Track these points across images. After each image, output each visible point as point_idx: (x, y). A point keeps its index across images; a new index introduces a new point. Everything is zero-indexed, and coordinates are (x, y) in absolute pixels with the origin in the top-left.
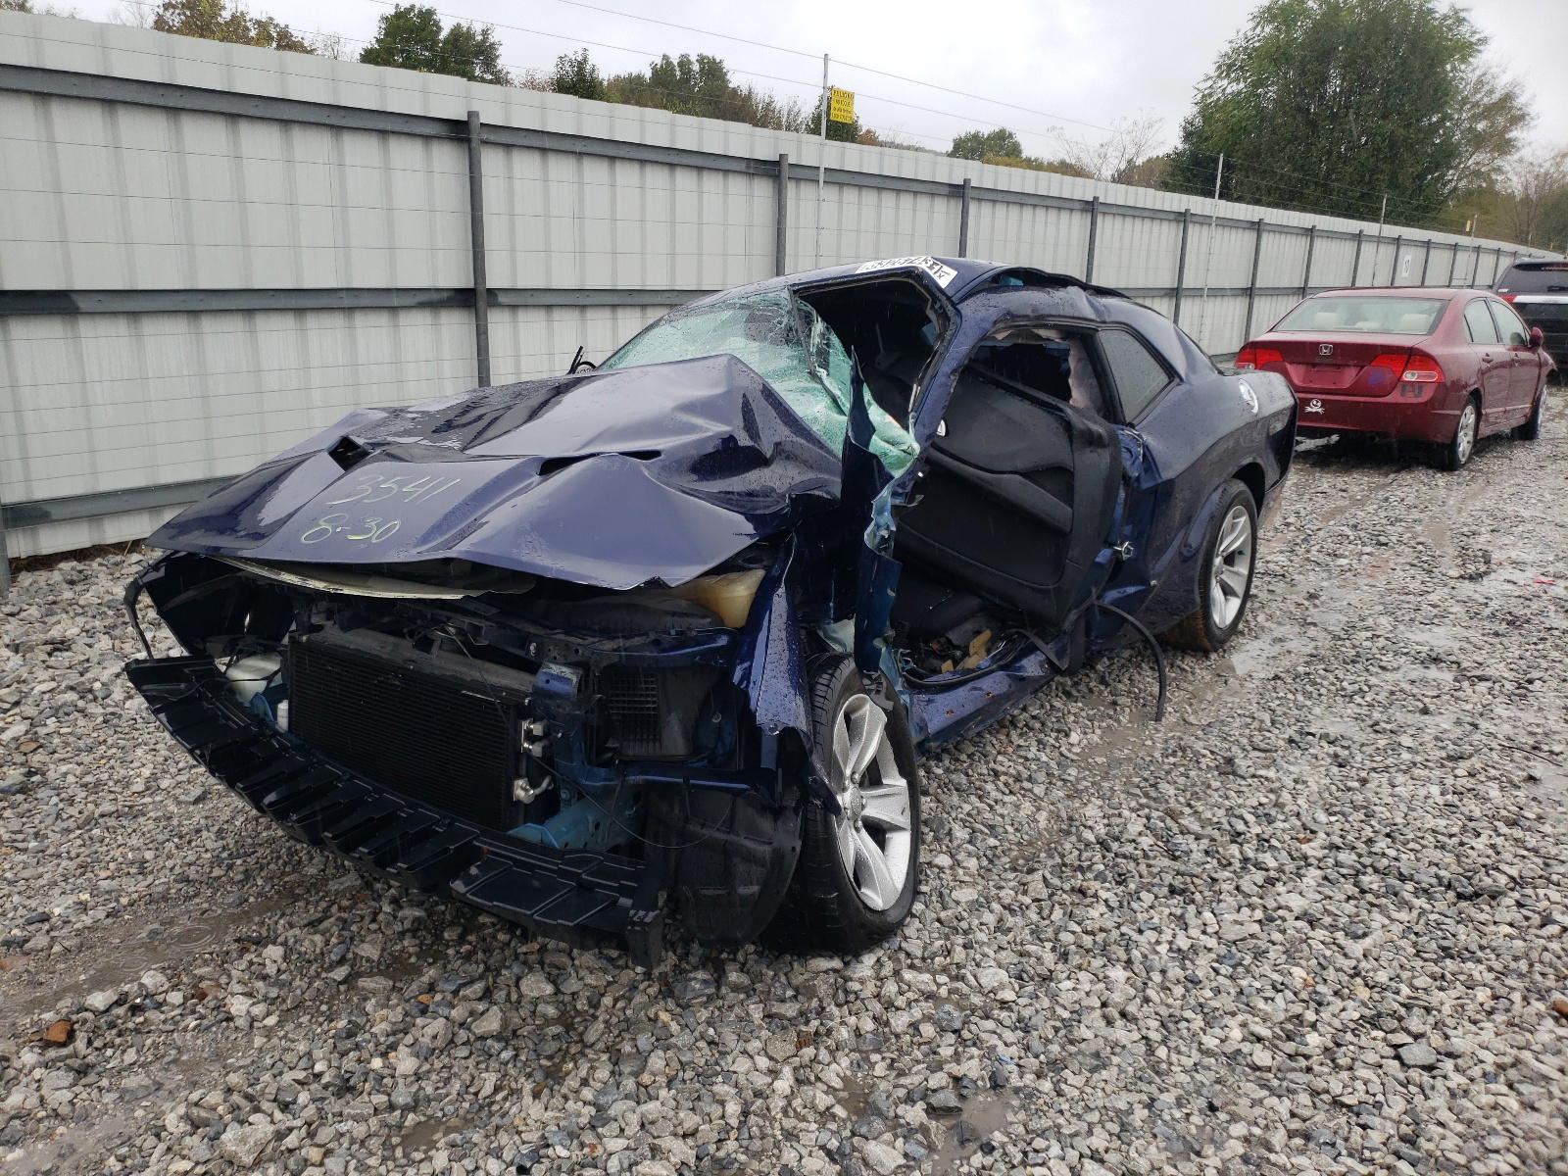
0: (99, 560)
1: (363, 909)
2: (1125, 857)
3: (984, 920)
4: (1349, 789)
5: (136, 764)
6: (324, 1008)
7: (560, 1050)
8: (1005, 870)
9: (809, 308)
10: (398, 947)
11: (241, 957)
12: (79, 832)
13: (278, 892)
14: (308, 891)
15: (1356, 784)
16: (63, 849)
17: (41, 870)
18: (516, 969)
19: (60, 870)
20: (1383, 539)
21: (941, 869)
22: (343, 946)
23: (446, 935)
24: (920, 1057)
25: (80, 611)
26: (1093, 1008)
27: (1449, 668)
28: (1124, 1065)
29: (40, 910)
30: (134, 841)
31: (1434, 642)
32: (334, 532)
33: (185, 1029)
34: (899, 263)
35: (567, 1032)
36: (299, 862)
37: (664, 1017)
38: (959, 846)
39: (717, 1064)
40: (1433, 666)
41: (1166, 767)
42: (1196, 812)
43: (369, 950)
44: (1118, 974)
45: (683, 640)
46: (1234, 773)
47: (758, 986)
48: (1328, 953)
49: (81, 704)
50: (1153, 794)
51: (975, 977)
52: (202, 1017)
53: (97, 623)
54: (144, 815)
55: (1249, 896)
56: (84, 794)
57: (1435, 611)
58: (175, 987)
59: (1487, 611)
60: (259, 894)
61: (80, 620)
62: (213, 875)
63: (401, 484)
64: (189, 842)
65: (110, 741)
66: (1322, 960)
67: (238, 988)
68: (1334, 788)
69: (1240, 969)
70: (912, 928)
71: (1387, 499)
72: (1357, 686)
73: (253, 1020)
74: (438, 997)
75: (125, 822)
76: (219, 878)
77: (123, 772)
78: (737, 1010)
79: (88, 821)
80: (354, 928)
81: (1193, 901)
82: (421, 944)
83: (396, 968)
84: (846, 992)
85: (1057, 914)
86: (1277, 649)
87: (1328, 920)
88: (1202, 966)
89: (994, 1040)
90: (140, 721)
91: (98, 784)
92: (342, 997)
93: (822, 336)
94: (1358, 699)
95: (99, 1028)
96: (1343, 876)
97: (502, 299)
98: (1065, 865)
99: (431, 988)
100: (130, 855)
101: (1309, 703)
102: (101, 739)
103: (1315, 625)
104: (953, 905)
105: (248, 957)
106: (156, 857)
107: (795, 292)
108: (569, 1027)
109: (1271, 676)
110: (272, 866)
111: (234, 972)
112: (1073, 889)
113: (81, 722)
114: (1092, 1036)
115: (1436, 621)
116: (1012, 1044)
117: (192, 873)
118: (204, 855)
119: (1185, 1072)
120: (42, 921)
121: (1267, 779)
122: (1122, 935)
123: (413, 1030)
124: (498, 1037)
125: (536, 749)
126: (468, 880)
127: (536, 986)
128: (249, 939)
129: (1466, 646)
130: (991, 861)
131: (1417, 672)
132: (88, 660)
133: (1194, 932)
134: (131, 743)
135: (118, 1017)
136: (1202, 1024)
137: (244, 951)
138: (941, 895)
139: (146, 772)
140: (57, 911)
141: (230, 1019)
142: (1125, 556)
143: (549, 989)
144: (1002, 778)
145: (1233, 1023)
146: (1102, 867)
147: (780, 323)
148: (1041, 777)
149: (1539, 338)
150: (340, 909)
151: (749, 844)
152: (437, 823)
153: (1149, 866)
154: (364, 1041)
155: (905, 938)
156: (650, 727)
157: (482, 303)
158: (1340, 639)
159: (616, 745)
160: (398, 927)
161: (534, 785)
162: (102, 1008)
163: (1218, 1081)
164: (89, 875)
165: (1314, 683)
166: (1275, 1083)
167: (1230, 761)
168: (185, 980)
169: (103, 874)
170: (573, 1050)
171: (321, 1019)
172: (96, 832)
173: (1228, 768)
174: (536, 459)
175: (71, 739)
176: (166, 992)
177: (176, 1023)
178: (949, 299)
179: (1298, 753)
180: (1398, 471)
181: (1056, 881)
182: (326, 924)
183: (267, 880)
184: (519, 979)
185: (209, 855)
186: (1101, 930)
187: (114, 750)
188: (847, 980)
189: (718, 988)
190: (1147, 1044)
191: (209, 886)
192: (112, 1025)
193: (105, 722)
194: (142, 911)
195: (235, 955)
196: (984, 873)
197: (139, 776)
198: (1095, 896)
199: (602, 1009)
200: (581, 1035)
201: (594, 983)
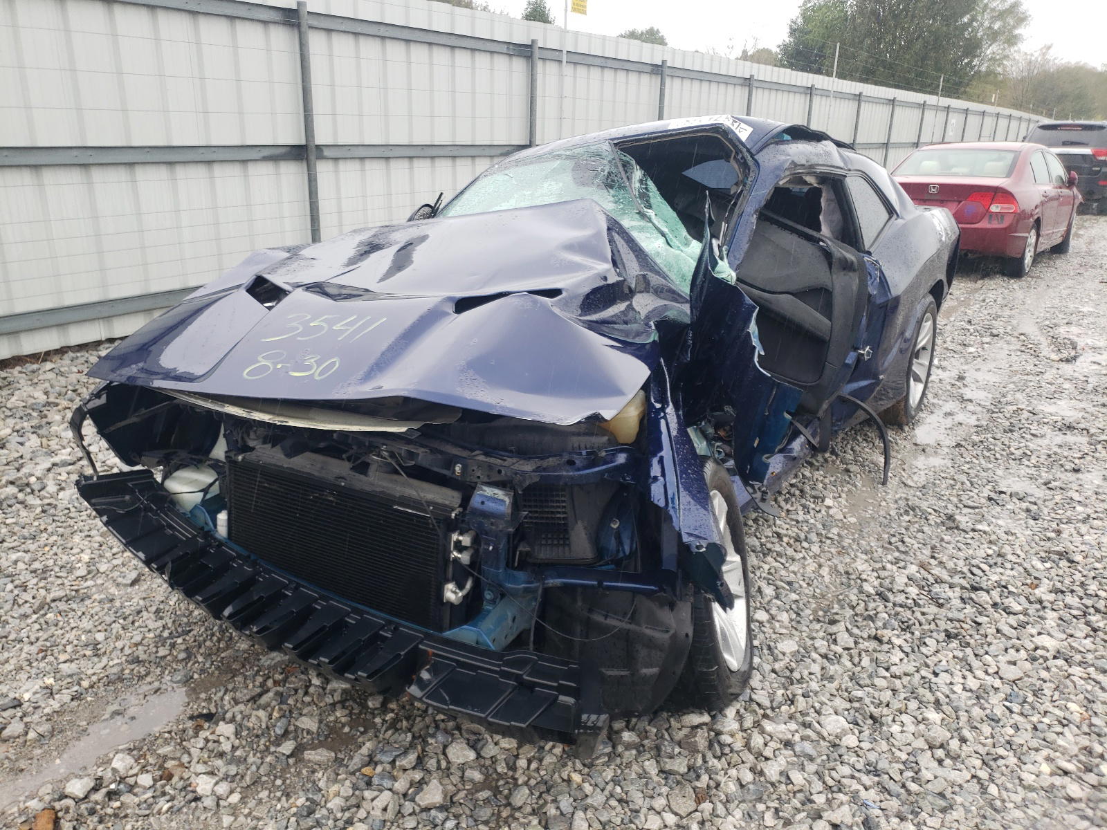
0: (18, 368)
1: (294, 682)
2: (901, 606)
3: (812, 671)
4: (1049, 539)
5: (74, 551)
6: (279, 782)
7: (493, 814)
8: (811, 622)
9: (628, 158)
10: (332, 718)
11: (196, 735)
12: (35, 617)
13: (218, 668)
14: (244, 666)
15: (1053, 535)
16: (23, 634)
17: (6, 655)
18: (440, 738)
19: (24, 655)
20: (995, 332)
21: (761, 623)
22: (284, 720)
23: (370, 704)
24: (799, 805)
25: (9, 413)
26: (923, 750)
27: (1082, 434)
28: (967, 804)
29: (12, 695)
30: (86, 624)
31: (1062, 413)
32: (275, 369)
33: (159, 813)
34: (705, 120)
35: (495, 796)
36: (231, 638)
37: (577, 778)
38: (769, 602)
39: (631, 822)
40: (1068, 432)
41: (904, 524)
42: (941, 562)
43: (308, 723)
44: (933, 716)
45: (593, 460)
46: (957, 528)
47: (646, 742)
48: (1089, 688)
49: (21, 496)
50: (903, 549)
51: (818, 723)
52: (173, 799)
53: (25, 424)
54: (89, 598)
55: (1011, 638)
56: (35, 581)
57: (1053, 388)
58: (143, 770)
59: (1090, 387)
60: (202, 671)
61: (11, 422)
62: (159, 655)
63: (331, 323)
64: (133, 623)
65: (50, 529)
66: (1088, 695)
67: (201, 768)
68: (1037, 538)
69: (1027, 706)
70: (755, 681)
71: (984, 301)
72: (1021, 451)
73: (219, 799)
74: (379, 769)
75: (74, 606)
76: (165, 657)
77: (65, 558)
78: (635, 767)
79: (41, 607)
80: (291, 701)
81: (968, 644)
82: (351, 714)
83: (332, 738)
84: (721, 745)
85: (866, 661)
86: (949, 422)
87: (1078, 657)
88: (996, 704)
89: (855, 786)
90: (73, 510)
91: (45, 570)
92: (292, 770)
93: (641, 181)
94: (1025, 461)
95: (81, 815)
96: (1074, 617)
97: (326, 153)
98: (856, 615)
99: (371, 761)
100: (83, 637)
101: (991, 466)
102: (42, 528)
103: (971, 401)
104: (781, 656)
105: (203, 734)
106: (106, 639)
107: (616, 145)
108: (496, 791)
109: (954, 444)
110: (208, 643)
111: (193, 750)
112: (869, 637)
113: (23, 513)
114: (932, 778)
115: (1056, 395)
116: (871, 787)
117: (140, 652)
118: (147, 635)
119: (1017, 807)
120: (14, 707)
121: (985, 532)
122: (923, 678)
123: (364, 804)
124: (442, 808)
125: (465, 558)
126: (422, 685)
127: (460, 753)
128: (201, 716)
129: (1086, 415)
130: (798, 614)
131: (1060, 439)
132: (21, 457)
133: (980, 673)
134: (68, 531)
135: (97, 803)
136: (1015, 760)
137: (198, 728)
138: (769, 648)
139: (86, 557)
140: (27, 696)
141: (197, 799)
142: (866, 358)
143: (472, 755)
144: (785, 539)
145: (1040, 757)
146: (886, 616)
147: (603, 171)
148: (813, 537)
149: (1075, 179)
150: (276, 683)
151: (648, 632)
152: (382, 628)
153: (923, 614)
154: (323, 817)
155: (752, 689)
156: (561, 532)
157: (312, 157)
158: (994, 412)
159: (528, 549)
160: (329, 700)
161: (461, 587)
162: (82, 796)
163: (1045, 815)
164: (50, 658)
165: (989, 450)
166: (1090, 812)
167: (950, 517)
168: (151, 760)
169: (63, 657)
170: (504, 814)
171: (279, 794)
172: (50, 616)
173: (950, 522)
174: (450, 299)
175: (16, 529)
176: (136, 775)
177: (150, 806)
178: (748, 151)
179: (998, 509)
180: (982, 278)
181: (856, 631)
182: (264, 699)
183: (207, 656)
184: (445, 747)
185: (152, 635)
186: (905, 674)
187: (55, 538)
188: (718, 733)
189: (614, 747)
190: (979, 783)
191: (158, 665)
192: (92, 812)
193: (43, 511)
194: (101, 692)
195: (191, 732)
196: (795, 625)
197: (80, 561)
198: (890, 642)
199: (520, 772)
200: (507, 797)
201: (507, 746)
